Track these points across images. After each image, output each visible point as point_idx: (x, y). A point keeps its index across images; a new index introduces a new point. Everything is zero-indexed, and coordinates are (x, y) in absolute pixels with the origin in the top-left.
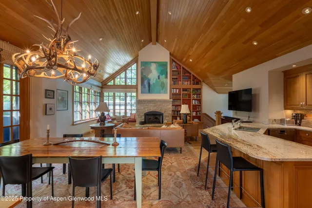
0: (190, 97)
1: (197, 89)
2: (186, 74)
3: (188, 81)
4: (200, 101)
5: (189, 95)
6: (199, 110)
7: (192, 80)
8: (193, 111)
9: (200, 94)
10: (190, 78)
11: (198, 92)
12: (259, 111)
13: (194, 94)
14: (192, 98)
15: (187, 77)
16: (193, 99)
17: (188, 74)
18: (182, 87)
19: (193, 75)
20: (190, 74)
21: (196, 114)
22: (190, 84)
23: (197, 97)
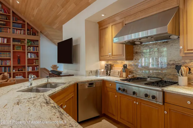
0: (25, 50)
1: (34, 41)
2: (19, 21)
3: (21, 30)
4: (37, 54)
5: (24, 47)
6: (37, 65)
7: (26, 29)
8: (28, 66)
9: (38, 46)
10: (23, 26)
11: (35, 44)
12: (79, 63)
13: (30, 46)
14: (26, 51)
15: (20, 25)
16: (28, 52)
17: (21, 22)
18: (12, 36)
19: (28, 24)
20: (24, 21)
21: (33, 69)
22: (24, 34)
23: (34, 49)
